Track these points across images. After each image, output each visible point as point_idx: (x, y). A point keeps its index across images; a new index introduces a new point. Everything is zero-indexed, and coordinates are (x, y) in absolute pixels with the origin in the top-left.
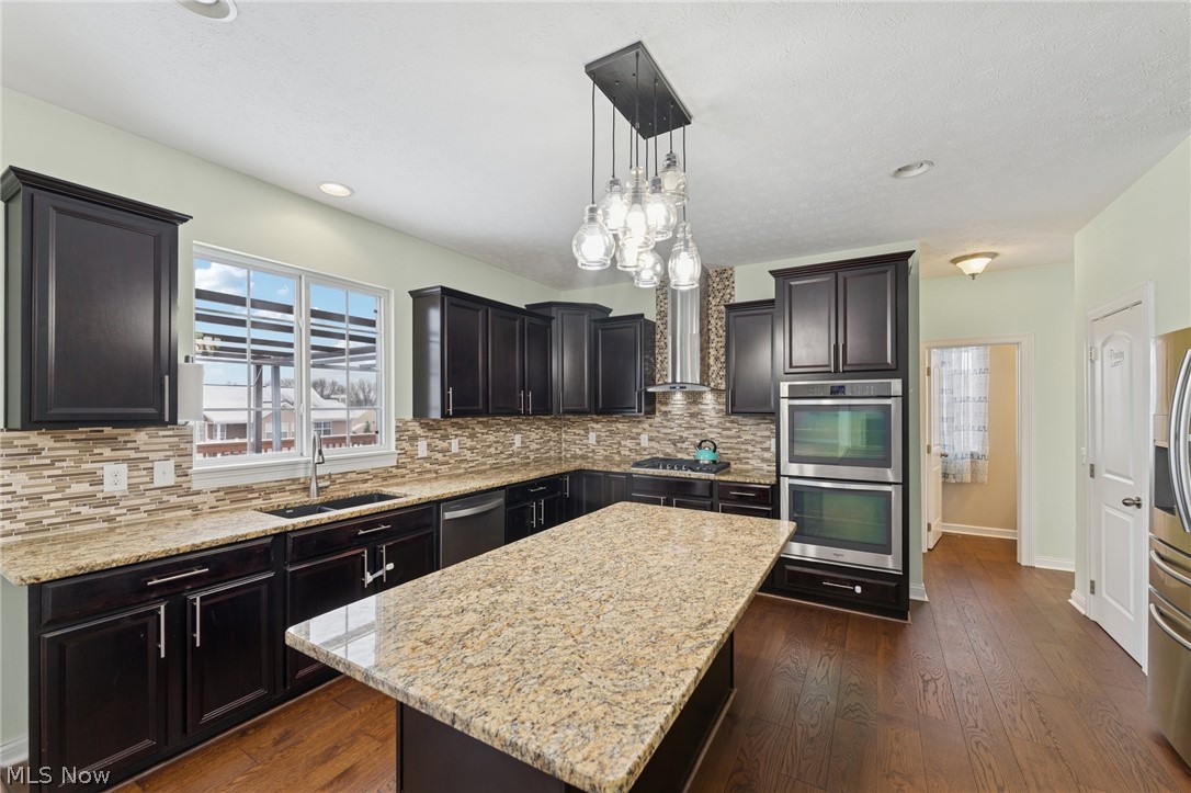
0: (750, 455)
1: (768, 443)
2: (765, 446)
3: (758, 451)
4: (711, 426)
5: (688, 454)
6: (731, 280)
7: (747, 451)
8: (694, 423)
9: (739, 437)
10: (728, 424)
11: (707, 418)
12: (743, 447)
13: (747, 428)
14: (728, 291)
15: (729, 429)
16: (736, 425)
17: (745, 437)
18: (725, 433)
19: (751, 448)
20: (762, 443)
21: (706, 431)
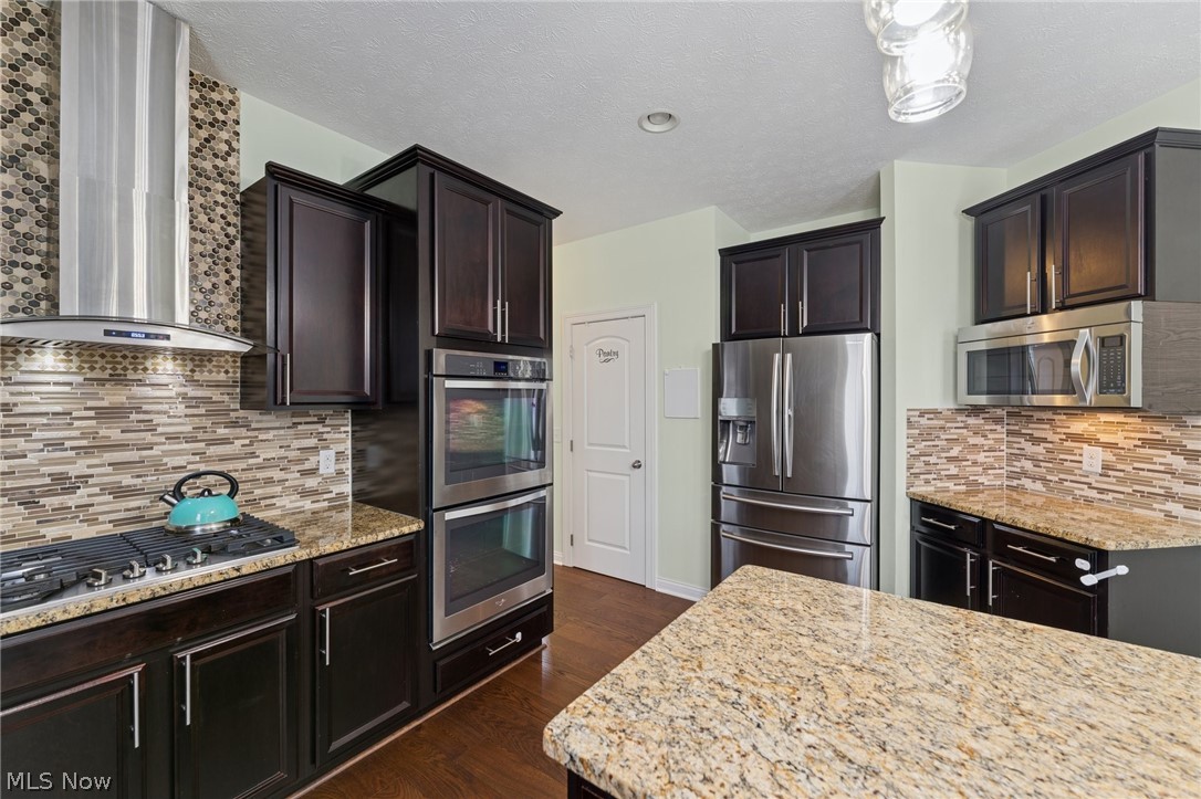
0: (278, 489)
1: (313, 459)
2: (307, 466)
3: (293, 477)
4: (171, 438)
5: (92, 521)
6: (232, 114)
7: (269, 481)
8: (113, 433)
9: (253, 455)
10: (222, 431)
11: (157, 419)
12: (261, 475)
13: (270, 435)
14: (224, 135)
15: (225, 441)
16: (243, 432)
17: (265, 453)
18: (213, 450)
19: (277, 474)
20: (300, 461)
21: (156, 451)
